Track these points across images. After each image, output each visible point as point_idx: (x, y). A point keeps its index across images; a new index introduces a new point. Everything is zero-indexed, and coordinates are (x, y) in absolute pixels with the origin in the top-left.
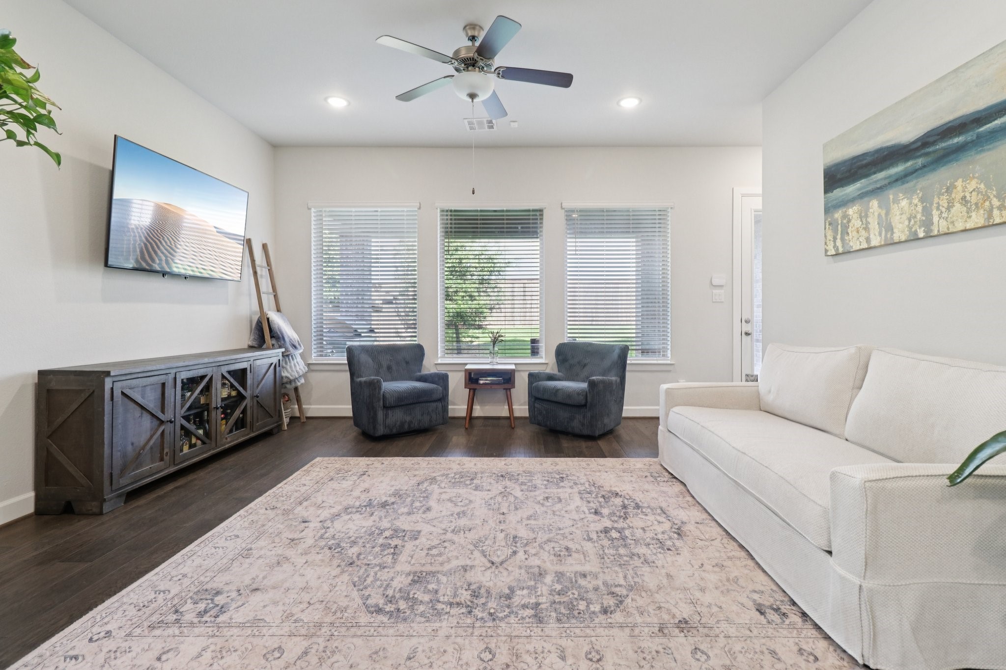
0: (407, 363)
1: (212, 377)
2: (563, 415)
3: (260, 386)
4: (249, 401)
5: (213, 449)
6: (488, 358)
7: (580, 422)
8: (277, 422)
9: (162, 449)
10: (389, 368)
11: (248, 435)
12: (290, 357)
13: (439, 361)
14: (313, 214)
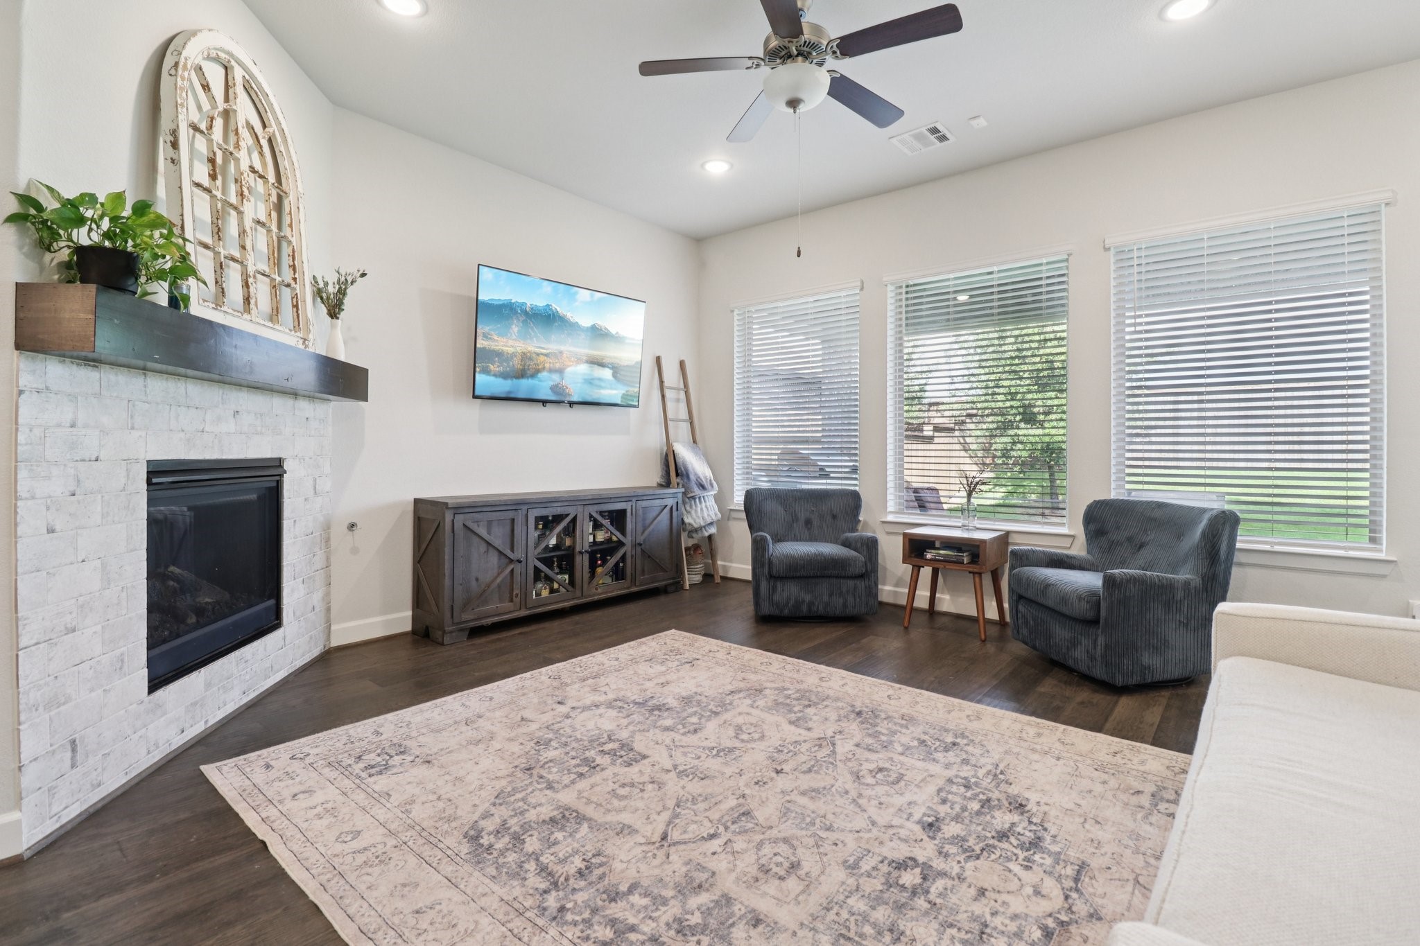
0: (834, 517)
1: (576, 516)
2: (1061, 633)
3: (647, 533)
4: (630, 549)
5: (578, 598)
6: (959, 517)
7: (1088, 652)
8: (674, 578)
9: (512, 590)
10: (808, 522)
11: (628, 588)
12: (697, 500)
13: (890, 518)
14: (736, 318)
